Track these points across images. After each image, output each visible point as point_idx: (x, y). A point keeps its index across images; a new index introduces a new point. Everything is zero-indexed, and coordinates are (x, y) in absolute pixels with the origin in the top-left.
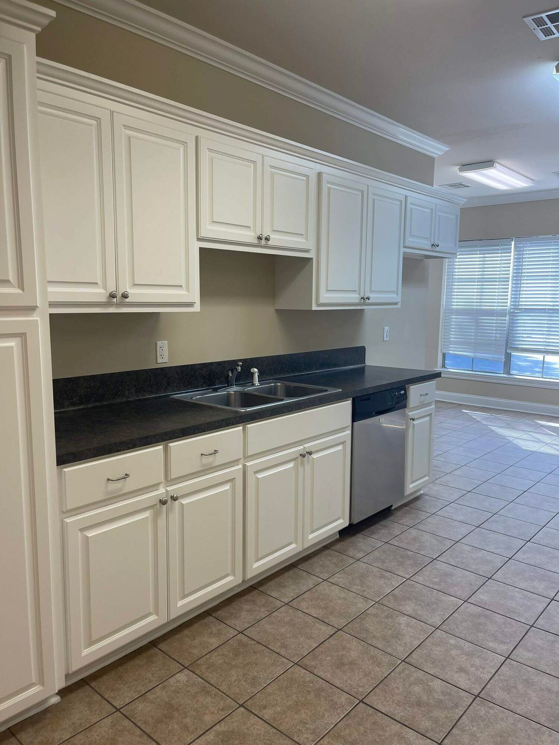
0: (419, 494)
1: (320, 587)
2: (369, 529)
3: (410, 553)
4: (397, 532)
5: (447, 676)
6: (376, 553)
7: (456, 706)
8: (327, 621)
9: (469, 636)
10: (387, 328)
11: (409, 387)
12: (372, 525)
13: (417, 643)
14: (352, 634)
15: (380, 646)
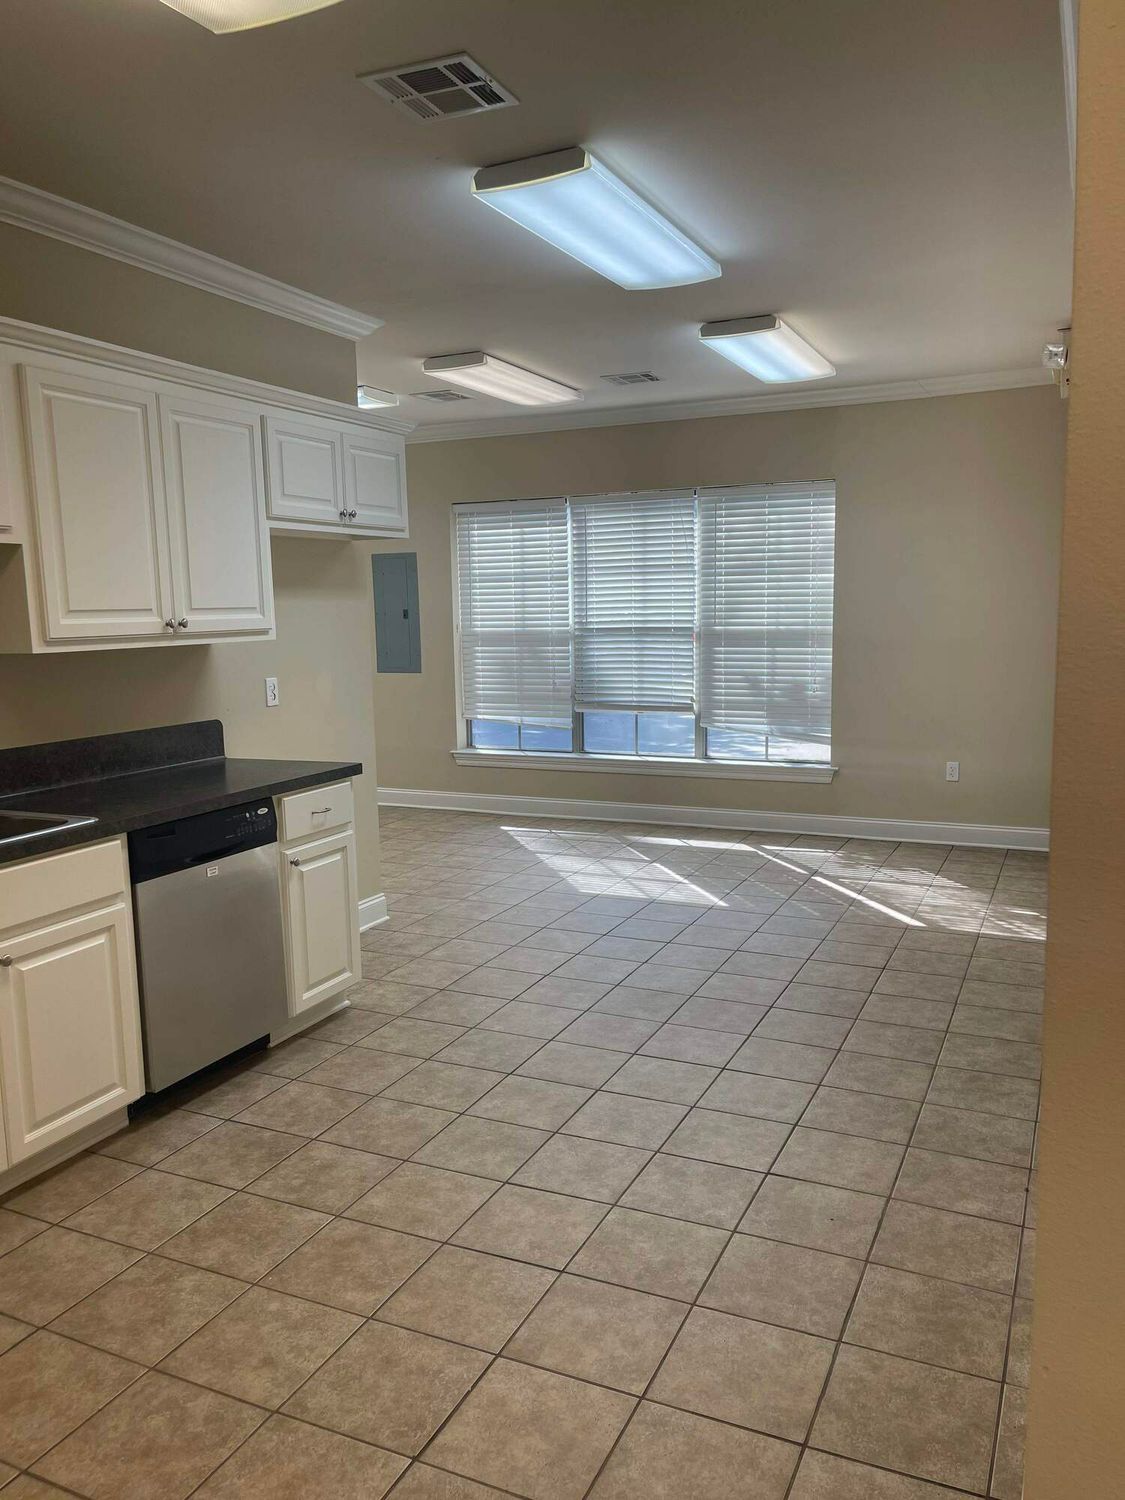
0: (337, 1008)
1: (37, 1243)
2: (201, 1098)
3: (267, 1134)
4: (259, 1094)
5: (230, 1383)
6: (196, 1148)
7: (225, 1441)
8: (19, 1315)
9: (314, 1286)
10: (272, 681)
11: (280, 801)
12: (214, 1087)
13: (197, 1324)
14: (65, 1333)
15: (115, 1347)
